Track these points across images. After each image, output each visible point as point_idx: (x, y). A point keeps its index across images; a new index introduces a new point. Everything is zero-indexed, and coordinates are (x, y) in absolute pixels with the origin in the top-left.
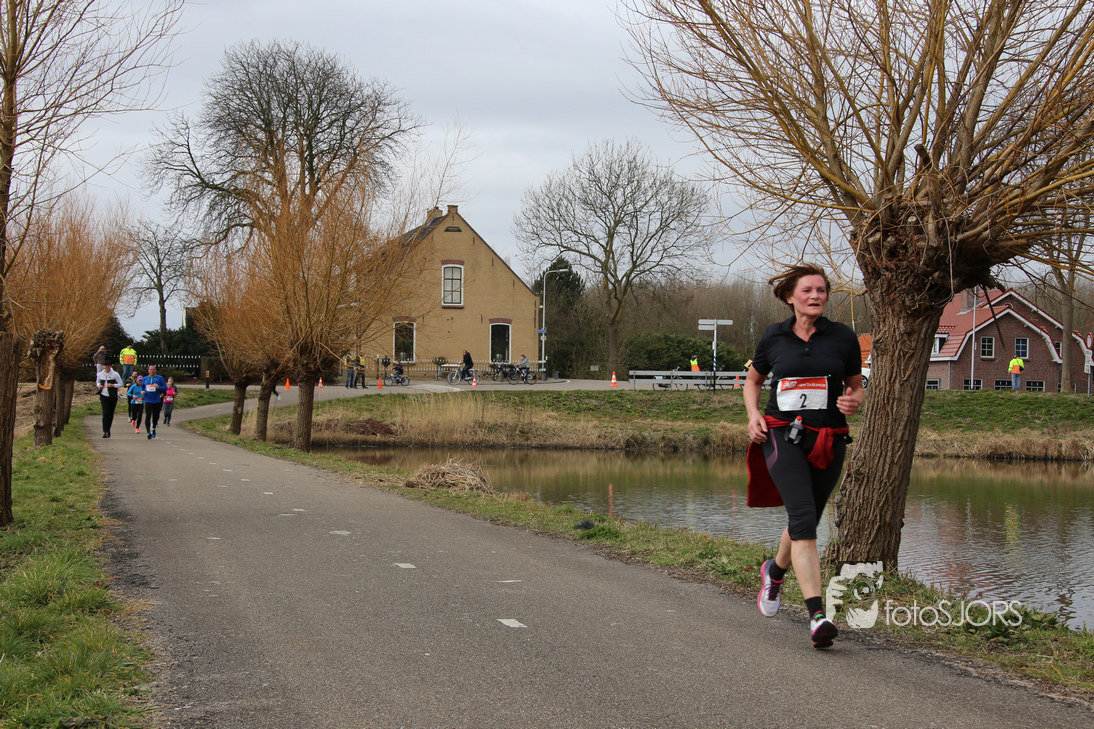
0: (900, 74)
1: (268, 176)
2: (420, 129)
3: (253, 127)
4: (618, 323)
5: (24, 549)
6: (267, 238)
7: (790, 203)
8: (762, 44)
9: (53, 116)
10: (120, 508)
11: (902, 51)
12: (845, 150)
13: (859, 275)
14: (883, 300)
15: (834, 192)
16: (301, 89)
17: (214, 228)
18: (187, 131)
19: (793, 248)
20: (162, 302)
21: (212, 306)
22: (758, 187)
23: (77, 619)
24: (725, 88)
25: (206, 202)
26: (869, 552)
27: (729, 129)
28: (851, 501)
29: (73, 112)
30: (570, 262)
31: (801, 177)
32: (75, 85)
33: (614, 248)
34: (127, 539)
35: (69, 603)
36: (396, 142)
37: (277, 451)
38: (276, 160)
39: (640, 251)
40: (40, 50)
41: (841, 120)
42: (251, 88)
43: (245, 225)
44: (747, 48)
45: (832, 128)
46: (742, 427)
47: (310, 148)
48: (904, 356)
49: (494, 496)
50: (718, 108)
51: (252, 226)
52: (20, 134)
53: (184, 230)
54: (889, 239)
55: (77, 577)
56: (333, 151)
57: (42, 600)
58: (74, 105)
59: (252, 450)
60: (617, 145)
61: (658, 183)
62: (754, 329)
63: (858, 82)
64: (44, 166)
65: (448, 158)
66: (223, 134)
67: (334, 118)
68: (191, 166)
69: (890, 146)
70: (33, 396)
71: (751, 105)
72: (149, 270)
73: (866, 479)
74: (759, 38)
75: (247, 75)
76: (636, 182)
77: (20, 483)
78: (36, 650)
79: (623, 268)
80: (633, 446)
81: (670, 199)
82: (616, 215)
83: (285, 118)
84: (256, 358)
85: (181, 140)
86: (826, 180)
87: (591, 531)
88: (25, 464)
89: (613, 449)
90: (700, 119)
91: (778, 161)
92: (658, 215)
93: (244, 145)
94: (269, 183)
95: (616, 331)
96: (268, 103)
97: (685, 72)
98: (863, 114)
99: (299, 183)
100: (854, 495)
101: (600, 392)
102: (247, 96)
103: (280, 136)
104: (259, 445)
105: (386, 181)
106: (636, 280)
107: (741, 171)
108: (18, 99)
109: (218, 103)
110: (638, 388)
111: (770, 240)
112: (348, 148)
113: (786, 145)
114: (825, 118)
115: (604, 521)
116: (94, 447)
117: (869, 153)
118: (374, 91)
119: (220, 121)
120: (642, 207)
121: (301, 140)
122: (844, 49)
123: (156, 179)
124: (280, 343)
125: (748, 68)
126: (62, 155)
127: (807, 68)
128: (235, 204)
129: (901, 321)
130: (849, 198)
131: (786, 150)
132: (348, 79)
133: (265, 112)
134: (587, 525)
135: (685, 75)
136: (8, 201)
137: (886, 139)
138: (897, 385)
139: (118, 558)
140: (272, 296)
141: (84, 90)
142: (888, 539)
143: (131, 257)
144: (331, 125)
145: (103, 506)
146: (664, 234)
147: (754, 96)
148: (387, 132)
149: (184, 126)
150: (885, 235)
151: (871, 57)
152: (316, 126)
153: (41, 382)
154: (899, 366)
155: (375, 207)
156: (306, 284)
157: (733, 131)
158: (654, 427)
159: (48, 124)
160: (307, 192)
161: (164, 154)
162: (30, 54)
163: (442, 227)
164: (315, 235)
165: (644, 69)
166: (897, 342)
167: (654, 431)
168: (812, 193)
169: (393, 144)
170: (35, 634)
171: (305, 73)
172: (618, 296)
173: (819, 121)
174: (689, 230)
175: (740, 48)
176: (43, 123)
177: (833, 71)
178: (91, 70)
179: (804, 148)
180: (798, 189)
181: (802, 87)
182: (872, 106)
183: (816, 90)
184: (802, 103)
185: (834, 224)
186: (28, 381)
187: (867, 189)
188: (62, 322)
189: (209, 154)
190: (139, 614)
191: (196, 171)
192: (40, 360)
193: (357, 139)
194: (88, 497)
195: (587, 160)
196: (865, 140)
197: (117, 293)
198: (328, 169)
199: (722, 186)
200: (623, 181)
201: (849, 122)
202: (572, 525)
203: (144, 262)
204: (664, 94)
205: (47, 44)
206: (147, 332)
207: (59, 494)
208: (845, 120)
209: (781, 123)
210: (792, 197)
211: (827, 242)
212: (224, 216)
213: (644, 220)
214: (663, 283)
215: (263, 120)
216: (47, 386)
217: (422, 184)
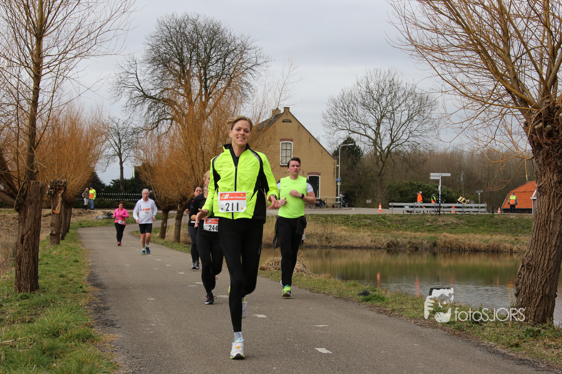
0: (555, 29)
1: (181, 91)
2: (268, 63)
3: (173, 62)
4: (383, 175)
5: (45, 304)
6: (180, 127)
7: (487, 105)
8: (471, 12)
9: (63, 58)
10: (98, 281)
11: (557, 14)
12: (521, 73)
13: (529, 147)
14: (544, 163)
15: (514, 98)
16: (200, 41)
17: (151, 121)
18: (136, 65)
19: (489, 132)
20: (121, 163)
21: (149, 166)
22: (468, 96)
23: (76, 345)
24: (449, 38)
25: (146, 106)
26: (535, 312)
27: (451, 62)
28: (524, 281)
29: (74, 56)
30: (355, 139)
31: (494, 90)
32: (75, 41)
33: (380, 131)
34: (103, 300)
35: (71, 336)
36: (254, 71)
37: (186, 248)
38: (186, 82)
39: (395, 133)
40: (56, 21)
41: (519, 56)
42: (172, 41)
43: (168, 119)
44: (462, 14)
45: (513, 61)
46: (456, 236)
47: (205, 74)
48: (557, 195)
49: (311, 275)
50: (444, 50)
51: (172, 119)
52: (44, 68)
53: (134, 122)
54: (548, 126)
55: (75, 321)
56: (219, 77)
57: (56, 334)
58: (75, 52)
59: (172, 248)
60: (383, 72)
61: (407, 93)
62: (464, 179)
63: (530, 33)
64: (58, 86)
65: (285, 80)
66: (156, 67)
67: (219, 57)
68: (138, 86)
69: (549, 71)
70: (49, 217)
71: (464, 48)
72: (114, 145)
73: (533, 269)
74: (469, 9)
75: (170, 33)
76: (393, 93)
77: (42, 266)
78: (53, 362)
79: (386, 143)
80: (392, 247)
81: (414, 102)
82: (381, 113)
83: (191, 57)
84: (174, 195)
85: (133, 71)
86: (509, 92)
87: (368, 297)
88: (45, 255)
89: (380, 248)
90: (434, 57)
91: (480, 81)
92: (406, 112)
93: (168, 73)
94: (182, 95)
95: (381, 180)
96: (182, 49)
97: (425, 29)
98: (532, 52)
99: (199, 94)
100: (526, 278)
101: (372, 215)
102: (170, 45)
103: (188, 68)
104: (176, 245)
105: (249, 93)
106: (393, 150)
107: (458, 86)
108: (43, 48)
109: (153, 49)
110: (394, 213)
111: (475, 127)
112: (227, 75)
113: (485, 71)
114: (509, 55)
115: (375, 291)
116: (83, 246)
117: (535, 75)
118: (242, 42)
119: (154, 59)
120: (397, 107)
121: (200, 70)
122: (521, 13)
123: (118, 93)
124: (188, 187)
125: (463, 26)
126: (68, 80)
127: (498, 26)
128: (163, 107)
129: (555, 175)
130: (523, 102)
131: (485, 74)
132: (227, 35)
133: (180, 54)
134: (365, 293)
135: (425, 31)
136: (37, 106)
137: (546, 67)
138: (552, 213)
139: (98, 310)
140: (183, 160)
141: (81, 43)
142: (547, 304)
143: (104, 137)
144: (217, 61)
145: (89, 280)
146: (410, 123)
147: (466, 42)
148: (249, 65)
149: (134, 63)
150: (545, 124)
151: (538, 18)
152: (208, 62)
153: (54, 209)
154: (554, 201)
155: (242, 109)
156: (203, 153)
157: (454, 63)
158: (404, 236)
159: (60, 63)
160: (203, 100)
161: (122, 79)
162: (50, 23)
163: (280, 120)
164: (208, 125)
165: (401, 27)
166: (552, 187)
167: (404, 238)
168: (500, 100)
169: (252, 72)
170: (52, 353)
171: (202, 32)
172: (383, 159)
173: (505, 57)
174: (425, 121)
175: (458, 15)
176: (57, 63)
177: (514, 27)
178: (84, 32)
179: (496, 73)
180: (492, 97)
181: (495, 37)
182: (538, 48)
183: (504, 38)
184: (495, 46)
185: (514, 117)
186: (47, 208)
187: (533, 96)
188: (66, 175)
189: (148, 78)
190: (110, 343)
191: (140, 88)
192: (53, 196)
193: (232, 70)
194: (80, 275)
195: (365, 80)
196: (533, 68)
197: (96, 158)
198: (215, 87)
199: (447, 96)
200: (386, 92)
201: (524, 57)
202: (357, 293)
203: (111, 140)
204: (412, 42)
205: (60, 17)
206: (113, 180)
207: (64, 273)
208: (521, 56)
209: (482, 58)
210: (489, 102)
211: (510, 128)
212: (156, 114)
213: (398, 115)
214: (409, 151)
215: (178, 59)
216: (57, 211)
217: (270, 95)
